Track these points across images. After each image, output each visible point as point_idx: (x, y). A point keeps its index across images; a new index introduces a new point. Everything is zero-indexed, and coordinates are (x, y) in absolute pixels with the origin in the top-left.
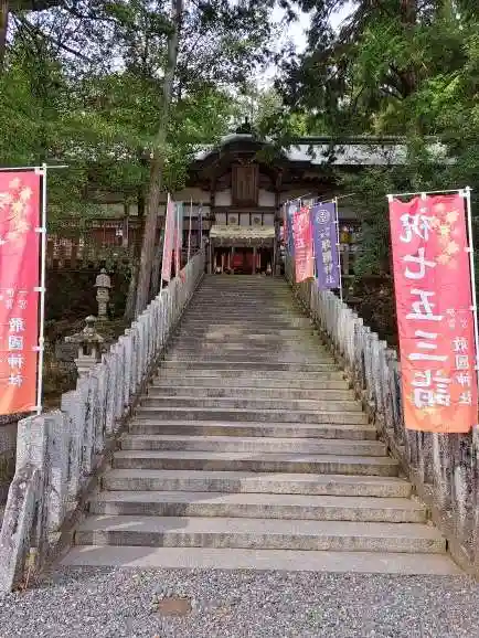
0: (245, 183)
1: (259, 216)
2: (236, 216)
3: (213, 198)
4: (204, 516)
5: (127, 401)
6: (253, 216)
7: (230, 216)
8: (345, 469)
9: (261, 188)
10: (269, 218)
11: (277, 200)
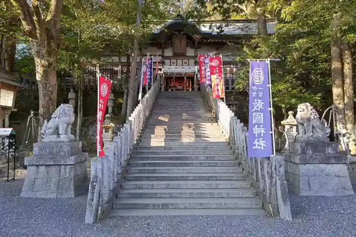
0: (179, 44)
1: (187, 60)
2: (175, 61)
3: (163, 52)
4: (165, 198)
5: (129, 153)
6: (184, 61)
7: (172, 61)
8: (224, 178)
9: (187, 46)
10: (192, 61)
11: (195, 52)
